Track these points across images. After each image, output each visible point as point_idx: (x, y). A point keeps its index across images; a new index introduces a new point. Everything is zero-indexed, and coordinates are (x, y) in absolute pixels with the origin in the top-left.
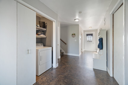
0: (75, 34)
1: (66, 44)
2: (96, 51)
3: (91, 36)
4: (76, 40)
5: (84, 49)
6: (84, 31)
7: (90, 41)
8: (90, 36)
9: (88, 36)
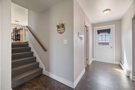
0: (63, 26)
1: (45, 50)
2: (117, 63)
3: (107, 34)
4: (65, 42)
5: (93, 57)
6: (94, 25)
7: (104, 44)
8: (104, 34)
9: (101, 34)
